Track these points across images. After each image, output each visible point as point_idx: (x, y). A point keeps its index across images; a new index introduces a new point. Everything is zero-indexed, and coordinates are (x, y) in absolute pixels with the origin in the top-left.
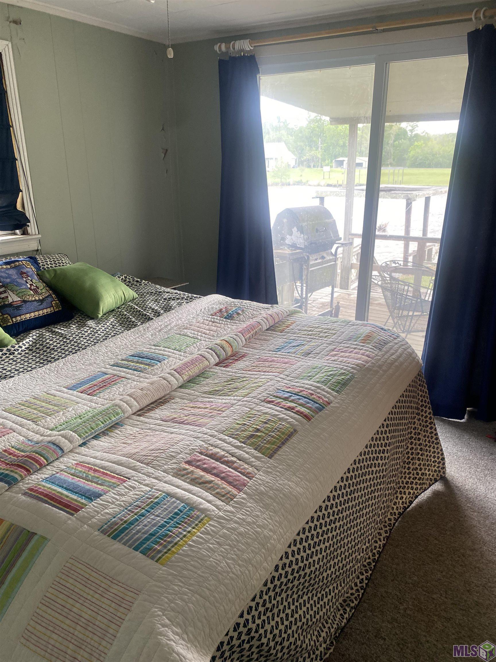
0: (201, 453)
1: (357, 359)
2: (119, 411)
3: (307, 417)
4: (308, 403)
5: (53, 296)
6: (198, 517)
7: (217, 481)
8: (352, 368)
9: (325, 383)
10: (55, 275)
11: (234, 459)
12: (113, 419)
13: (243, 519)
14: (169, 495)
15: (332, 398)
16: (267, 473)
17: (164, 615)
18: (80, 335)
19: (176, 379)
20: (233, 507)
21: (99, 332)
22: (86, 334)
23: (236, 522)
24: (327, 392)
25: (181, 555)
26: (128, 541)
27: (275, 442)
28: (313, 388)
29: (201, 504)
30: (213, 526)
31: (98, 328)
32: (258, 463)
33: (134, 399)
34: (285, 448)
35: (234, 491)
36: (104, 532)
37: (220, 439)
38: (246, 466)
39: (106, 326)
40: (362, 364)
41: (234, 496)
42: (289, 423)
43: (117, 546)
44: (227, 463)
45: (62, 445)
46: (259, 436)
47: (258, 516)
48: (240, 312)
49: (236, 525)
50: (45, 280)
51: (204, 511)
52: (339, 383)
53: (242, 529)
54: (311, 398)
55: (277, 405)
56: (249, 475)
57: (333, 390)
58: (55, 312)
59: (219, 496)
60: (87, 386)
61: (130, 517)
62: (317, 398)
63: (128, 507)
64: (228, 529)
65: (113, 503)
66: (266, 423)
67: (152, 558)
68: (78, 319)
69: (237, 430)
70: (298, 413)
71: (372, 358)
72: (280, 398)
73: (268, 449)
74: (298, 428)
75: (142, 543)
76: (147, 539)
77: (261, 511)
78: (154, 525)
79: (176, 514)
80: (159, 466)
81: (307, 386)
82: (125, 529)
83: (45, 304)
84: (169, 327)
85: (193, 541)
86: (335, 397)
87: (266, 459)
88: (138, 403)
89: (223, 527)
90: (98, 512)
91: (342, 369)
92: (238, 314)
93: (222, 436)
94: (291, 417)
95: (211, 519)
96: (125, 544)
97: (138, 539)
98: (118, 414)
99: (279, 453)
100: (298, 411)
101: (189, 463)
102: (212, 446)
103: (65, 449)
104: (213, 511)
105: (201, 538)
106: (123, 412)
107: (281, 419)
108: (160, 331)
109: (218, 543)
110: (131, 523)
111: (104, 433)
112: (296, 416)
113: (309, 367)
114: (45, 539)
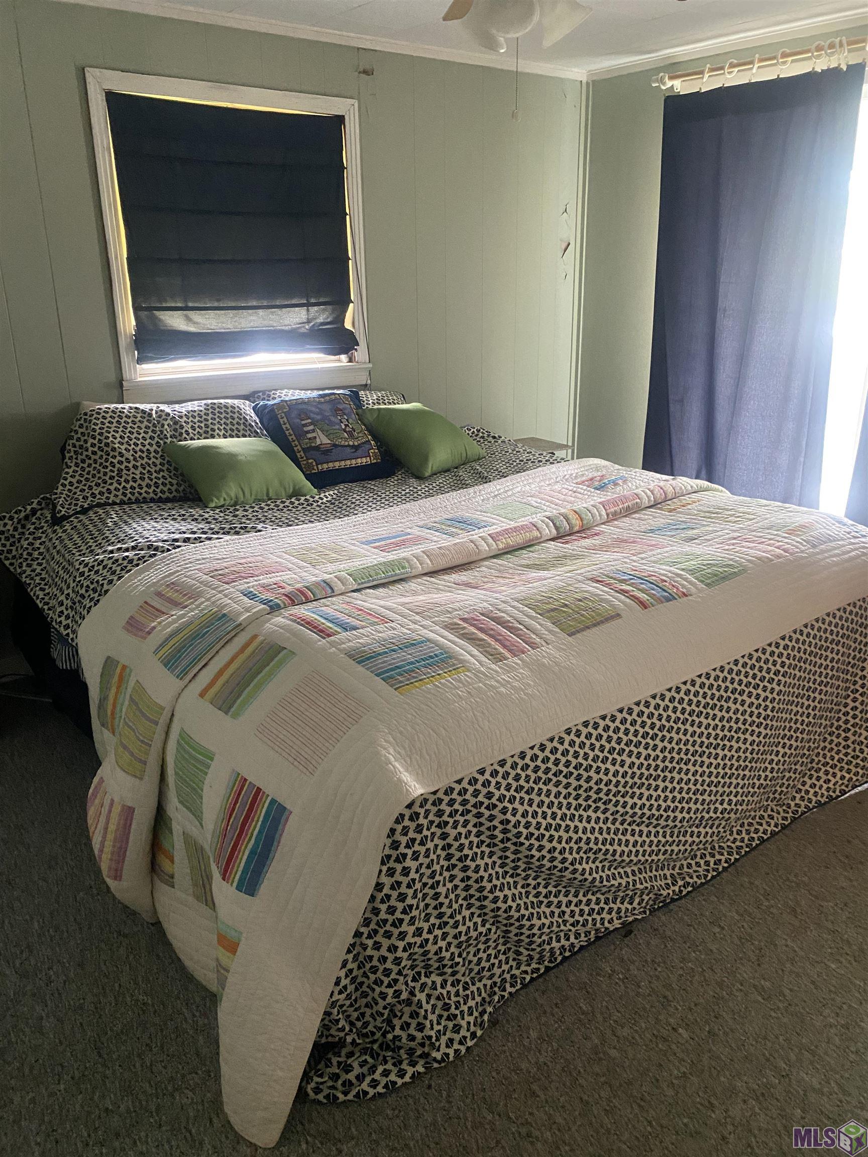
0: (482, 614)
1: (764, 552)
2: (407, 565)
3: (643, 605)
4: (653, 589)
5: (373, 442)
6: (454, 665)
7: (489, 640)
8: (748, 561)
9: (692, 572)
10: (378, 416)
11: (521, 627)
12: (398, 572)
13: (508, 682)
14: (429, 640)
15: (693, 590)
16: (559, 649)
17: (389, 733)
18: (396, 493)
19: (488, 545)
20: (500, 667)
21: (420, 493)
22: (403, 493)
23: (497, 681)
24: (690, 583)
25: (423, 690)
26: (371, 667)
27: (583, 621)
28: (670, 575)
29: (462, 655)
30: (469, 678)
31: (419, 488)
32: (550, 637)
33: (428, 556)
34: (594, 630)
35: (507, 654)
36: (351, 656)
37: (513, 607)
38: (534, 637)
39: (431, 487)
40: (768, 558)
41: (506, 659)
42: (611, 606)
43: (360, 668)
44: (511, 629)
45: (333, 585)
46: (564, 612)
47: (529, 685)
48: (620, 482)
49: (497, 685)
50: (366, 421)
51: (462, 661)
52: (716, 575)
53: (503, 689)
54: (660, 585)
55: (608, 585)
56: (533, 645)
57: (702, 582)
58: (371, 464)
59: (486, 653)
60: (383, 543)
61: (380, 650)
62: (670, 587)
63: (382, 642)
64: (485, 685)
65: (368, 636)
66: (580, 600)
67: (391, 686)
68: (400, 477)
69: (539, 601)
70: (634, 598)
71: (791, 554)
72: (615, 579)
73: (571, 626)
74: (623, 614)
75: (386, 672)
76: (392, 670)
77: (534, 681)
78: (403, 661)
79: (431, 657)
80: (430, 617)
81: (662, 572)
82: (372, 657)
83: (360, 452)
84: (510, 493)
85: (440, 683)
86: (700, 591)
87: (563, 635)
88: (431, 561)
89: (480, 682)
90: (350, 641)
91: (731, 560)
92: (616, 484)
93: (516, 604)
94: (619, 601)
95: (469, 671)
96: (367, 669)
97: (382, 668)
98: (403, 568)
99: (584, 633)
100: (632, 596)
101: (464, 620)
102: (499, 610)
103: (336, 589)
104: (474, 664)
105: (451, 683)
106: (411, 567)
107: (602, 600)
108: (496, 496)
109: (469, 693)
110: (380, 654)
111: (383, 585)
112: (628, 600)
113: (681, 553)
114: (294, 653)
